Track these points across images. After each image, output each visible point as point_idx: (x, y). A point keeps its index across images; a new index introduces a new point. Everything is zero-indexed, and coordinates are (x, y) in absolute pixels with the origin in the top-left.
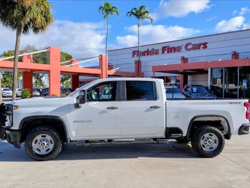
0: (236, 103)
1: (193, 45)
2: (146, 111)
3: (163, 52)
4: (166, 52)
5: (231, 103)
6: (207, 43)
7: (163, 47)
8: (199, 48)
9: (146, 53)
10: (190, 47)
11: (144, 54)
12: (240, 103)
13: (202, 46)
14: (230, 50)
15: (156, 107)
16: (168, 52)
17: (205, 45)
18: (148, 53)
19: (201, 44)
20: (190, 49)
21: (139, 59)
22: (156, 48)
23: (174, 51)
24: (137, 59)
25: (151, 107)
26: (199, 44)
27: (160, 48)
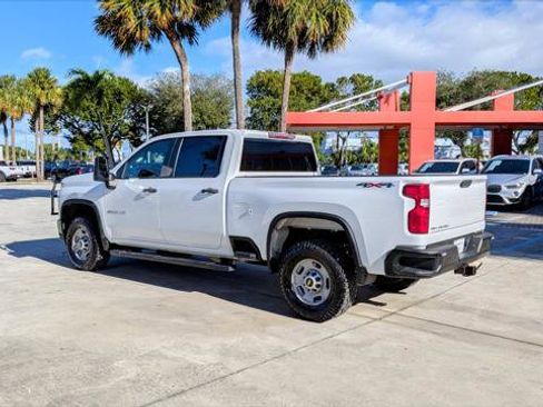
0: (379, 185)
2: (195, 199)
5: (365, 185)
12: (389, 185)
15: (211, 191)
25: (203, 191)
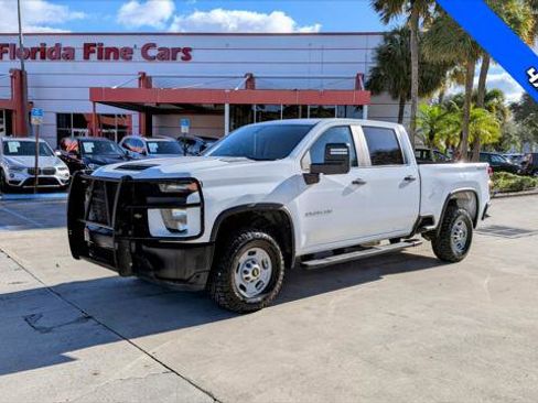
1: (160, 49)
3: (86, 57)
4: (94, 57)
6: (190, 49)
7: (85, 45)
8: (174, 59)
9: (38, 54)
10: (153, 52)
11: (32, 54)
13: (180, 54)
14: (242, 70)
15: (411, 179)
16: (100, 58)
17: (187, 54)
18: (43, 53)
19: (178, 50)
20: (154, 58)
21: (23, 66)
22: (66, 43)
23: (116, 58)
24: (17, 65)
25: (406, 179)
26: (173, 49)
27: (77, 44)
